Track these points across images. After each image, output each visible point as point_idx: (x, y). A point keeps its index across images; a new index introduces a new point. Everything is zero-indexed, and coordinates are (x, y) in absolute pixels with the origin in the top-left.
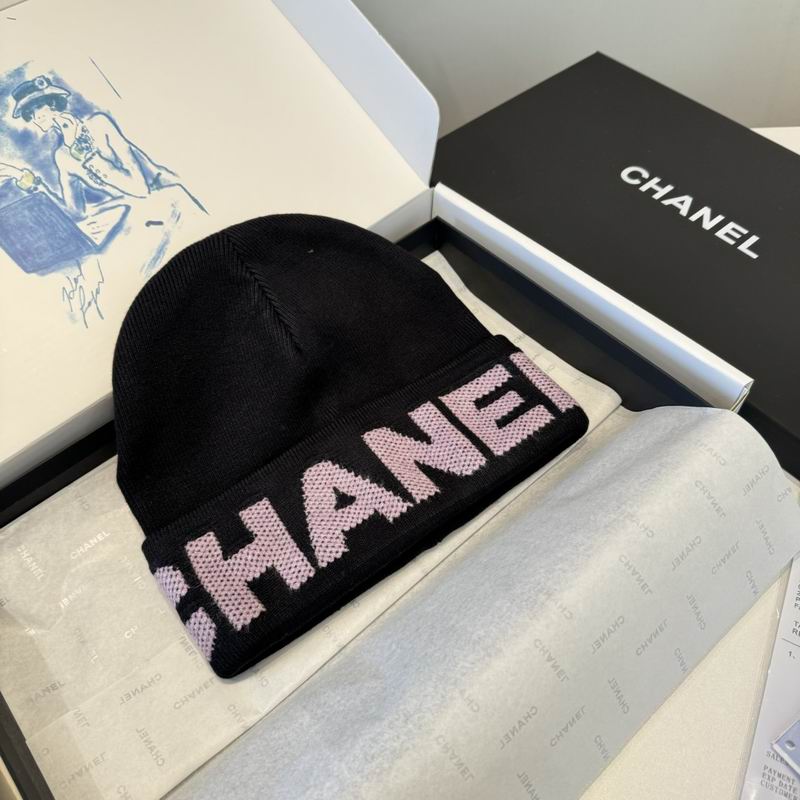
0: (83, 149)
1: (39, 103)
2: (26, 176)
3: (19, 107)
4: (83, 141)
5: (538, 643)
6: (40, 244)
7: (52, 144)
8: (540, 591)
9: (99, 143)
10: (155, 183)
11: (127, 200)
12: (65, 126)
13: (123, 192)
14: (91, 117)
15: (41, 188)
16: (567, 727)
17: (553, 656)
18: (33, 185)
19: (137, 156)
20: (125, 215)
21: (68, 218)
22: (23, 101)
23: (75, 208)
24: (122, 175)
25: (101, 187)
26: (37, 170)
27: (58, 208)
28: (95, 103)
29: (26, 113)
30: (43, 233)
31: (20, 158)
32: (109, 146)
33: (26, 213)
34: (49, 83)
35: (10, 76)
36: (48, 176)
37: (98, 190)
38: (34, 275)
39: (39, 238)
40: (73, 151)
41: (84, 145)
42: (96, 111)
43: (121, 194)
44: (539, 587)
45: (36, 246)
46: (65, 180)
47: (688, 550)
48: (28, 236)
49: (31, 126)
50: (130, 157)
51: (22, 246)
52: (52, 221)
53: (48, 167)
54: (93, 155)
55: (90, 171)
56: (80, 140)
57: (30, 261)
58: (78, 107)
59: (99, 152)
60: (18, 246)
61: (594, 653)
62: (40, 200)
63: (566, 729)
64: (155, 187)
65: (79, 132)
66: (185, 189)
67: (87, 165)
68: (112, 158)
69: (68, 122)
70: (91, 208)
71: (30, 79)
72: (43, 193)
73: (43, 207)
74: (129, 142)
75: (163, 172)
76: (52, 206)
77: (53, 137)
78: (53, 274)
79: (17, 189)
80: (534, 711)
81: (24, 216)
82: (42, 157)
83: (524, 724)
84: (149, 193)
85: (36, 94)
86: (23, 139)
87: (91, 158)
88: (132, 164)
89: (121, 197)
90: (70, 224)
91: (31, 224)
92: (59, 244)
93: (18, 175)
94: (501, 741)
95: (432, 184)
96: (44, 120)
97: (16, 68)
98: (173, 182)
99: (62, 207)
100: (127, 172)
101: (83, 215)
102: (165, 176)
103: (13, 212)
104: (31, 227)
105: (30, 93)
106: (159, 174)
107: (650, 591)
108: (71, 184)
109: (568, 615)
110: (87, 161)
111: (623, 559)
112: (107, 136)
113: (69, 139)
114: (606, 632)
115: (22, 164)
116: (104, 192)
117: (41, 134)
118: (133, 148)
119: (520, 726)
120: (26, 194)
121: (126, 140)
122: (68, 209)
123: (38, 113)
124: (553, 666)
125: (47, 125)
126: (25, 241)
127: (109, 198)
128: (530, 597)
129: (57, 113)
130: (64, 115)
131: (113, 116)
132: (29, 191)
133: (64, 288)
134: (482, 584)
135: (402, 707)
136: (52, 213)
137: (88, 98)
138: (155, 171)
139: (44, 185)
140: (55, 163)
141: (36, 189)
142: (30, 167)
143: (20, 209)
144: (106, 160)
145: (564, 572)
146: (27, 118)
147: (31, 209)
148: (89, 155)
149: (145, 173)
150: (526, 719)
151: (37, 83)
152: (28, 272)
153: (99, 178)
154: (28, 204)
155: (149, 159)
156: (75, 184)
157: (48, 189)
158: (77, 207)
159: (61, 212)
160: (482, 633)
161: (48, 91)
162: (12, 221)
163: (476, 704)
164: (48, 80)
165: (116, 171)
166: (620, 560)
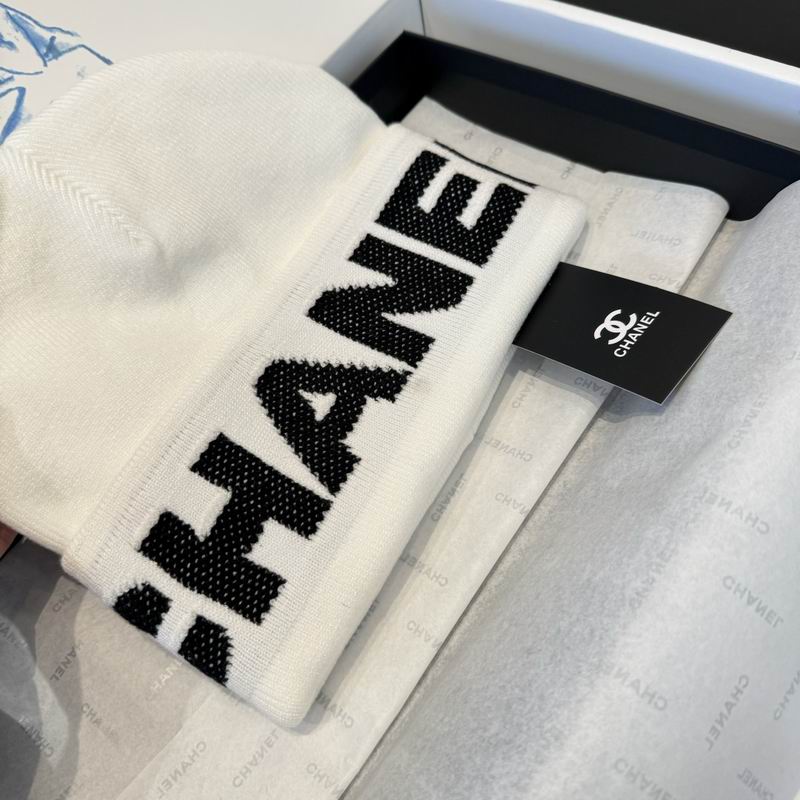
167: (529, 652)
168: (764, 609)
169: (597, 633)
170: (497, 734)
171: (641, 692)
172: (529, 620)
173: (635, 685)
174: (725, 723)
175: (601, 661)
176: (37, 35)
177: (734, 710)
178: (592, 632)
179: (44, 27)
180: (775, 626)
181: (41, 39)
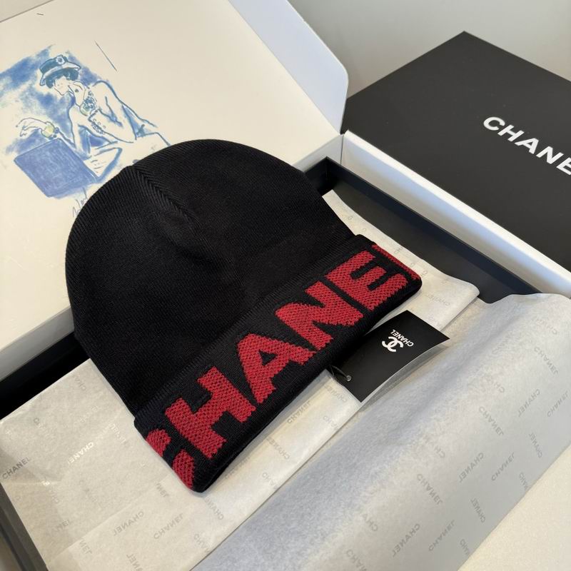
0: (89, 107)
1: (58, 74)
2: (49, 127)
3: (44, 77)
4: (89, 102)
5: (420, 477)
6: (57, 176)
7: (67, 104)
8: (421, 436)
9: (100, 103)
10: (140, 132)
11: (120, 144)
12: (77, 91)
13: (116, 138)
14: (95, 84)
15: (59, 136)
16: (441, 536)
17: (431, 486)
18: (54, 134)
19: (127, 112)
20: (118, 155)
21: (76, 156)
22: (47, 74)
23: (82, 150)
24: (116, 126)
25: (101, 135)
26: (56, 122)
27: (70, 150)
28: (98, 74)
29: (49, 82)
30: (59, 168)
31: (44, 114)
32: (107, 105)
33: (48, 154)
34: (66, 60)
35: (38, 55)
36: (64, 127)
37: (100, 137)
38: (52, 198)
39: (57, 172)
40: (82, 109)
41: (89, 105)
42: (99, 80)
43: (115, 140)
44: (420, 433)
45: (54, 177)
46: (76, 129)
47: (530, 401)
48: (49, 170)
49: (52, 91)
50: (123, 113)
51: (45, 177)
52: (66, 160)
53: (63, 120)
54: (96, 111)
55: (94, 123)
56: (87, 101)
57: (49, 187)
58: (86, 77)
59: (100, 110)
60: (42, 177)
61: (461, 482)
62: (58, 145)
63: (440, 538)
64: (140, 134)
65: (87, 95)
66: (161, 137)
67: (92, 119)
68: (110, 113)
69: (78, 88)
70: (94, 150)
71: (53, 58)
72: (60, 139)
73: (60, 150)
74: (122, 103)
75: (146, 124)
76: (67, 148)
77: (68, 99)
78: (66, 198)
79: (42, 136)
80: (417, 527)
81: (46, 156)
82: (60, 114)
83: (409, 537)
84: (136, 139)
85: (57, 68)
86: (47, 101)
87: (94, 114)
88: (124, 118)
89: (116, 142)
90: (79, 162)
91: (51, 162)
92: (71, 176)
93: (42, 126)
94: (394, 551)
95: (342, 132)
96: (62, 86)
97: (43, 49)
98: (153, 131)
99: (73, 149)
100: (120, 124)
101: (88, 155)
102: (147, 126)
103: (38, 153)
104: (51, 164)
105: (53, 67)
106: (143, 126)
107: (502, 433)
108: (80, 133)
109: (442, 455)
110: (92, 116)
112: (106, 98)
113: (79, 101)
114: (470, 465)
115: (45, 118)
116: (103, 138)
117: (59, 97)
118: (125, 107)
119: (407, 540)
120: (48, 140)
121: (120, 101)
122: (78, 150)
123: (58, 82)
124: (431, 494)
125: (64, 90)
126: (48, 173)
127: (106, 143)
128: (414, 441)
129: (71, 81)
130: (76, 83)
131: (111, 84)
132: (50, 138)
133: (74, 208)
134: (377, 434)
135: (319, 528)
136: (67, 154)
137: (93, 70)
138: (140, 123)
139: (61, 134)
140: (69, 117)
141: (55, 136)
142: (51, 121)
143: (43, 151)
144: (105, 115)
145: (438, 420)
146: (50, 86)
147: (51, 151)
148: (93, 112)
149: (133, 125)
150: (411, 533)
151: (57, 61)
152: (48, 196)
153: (100, 128)
154: (49, 147)
155: (136, 115)
156: (83, 133)
157: (64, 137)
158: (84, 149)
159: (72, 152)
160: (377, 469)
161: (65, 66)
162: (38, 160)
163: (375, 525)
164: (65, 59)
165: (112, 123)
166: (480, 410)
167: (318, 492)
168: (434, 494)
169: (352, 489)
170: (294, 528)
171: (367, 520)
172: (322, 477)
173: (365, 516)
174: (404, 545)
175: (351, 502)
176: (135, 122)
177: (410, 539)
178: (351, 487)
179: (139, 118)
180: (438, 503)
181: (137, 124)
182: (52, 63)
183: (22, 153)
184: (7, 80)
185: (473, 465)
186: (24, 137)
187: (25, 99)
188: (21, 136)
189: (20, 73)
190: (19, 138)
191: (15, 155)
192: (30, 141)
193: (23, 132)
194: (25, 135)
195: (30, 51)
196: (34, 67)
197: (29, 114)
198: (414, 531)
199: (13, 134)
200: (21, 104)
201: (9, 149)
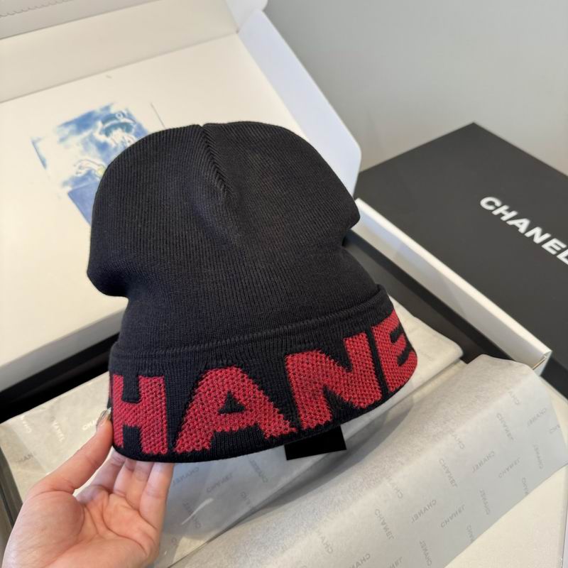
1: (115, 127)
3: (104, 128)
5: (377, 512)
17: (386, 522)
22: (108, 125)
29: (107, 132)
34: (124, 116)
35: (102, 109)
47: (485, 460)
49: (109, 140)
58: (139, 131)
61: (413, 522)
69: (131, 140)
71: (113, 113)
77: (121, 148)
79: (94, 176)
80: (368, 556)
82: (111, 159)
83: (360, 564)
85: (115, 122)
86: (103, 147)
93: (95, 167)
96: (118, 137)
97: (106, 105)
103: (89, 190)
105: (112, 120)
107: (456, 485)
109: (400, 495)
111: (442, 461)
114: (423, 509)
115: (99, 162)
117: (114, 145)
123: (115, 132)
124: (385, 528)
125: (118, 140)
128: (377, 479)
129: (125, 133)
130: (130, 136)
137: (146, 126)
142: (104, 165)
145: (402, 464)
146: (107, 135)
150: (362, 561)
151: (117, 116)
161: (123, 120)
162: (88, 195)
163: (331, 548)
164: (123, 114)
182: (112, 117)
183: (76, 187)
184: (72, 127)
185: (425, 509)
186: (79, 175)
187: (85, 144)
188: (77, 173)
189: (84, 122)
190: (75, 175)
191: (69, 189)
192: (83, 179)
193: (80, 171)
194: (80, 173)
195: (95, 106)
196: (96, 119)
197: (87, 157)
198: (364, 560)
199: (71, 172)
200: (81, 148)
201: (65, 184)
